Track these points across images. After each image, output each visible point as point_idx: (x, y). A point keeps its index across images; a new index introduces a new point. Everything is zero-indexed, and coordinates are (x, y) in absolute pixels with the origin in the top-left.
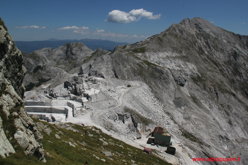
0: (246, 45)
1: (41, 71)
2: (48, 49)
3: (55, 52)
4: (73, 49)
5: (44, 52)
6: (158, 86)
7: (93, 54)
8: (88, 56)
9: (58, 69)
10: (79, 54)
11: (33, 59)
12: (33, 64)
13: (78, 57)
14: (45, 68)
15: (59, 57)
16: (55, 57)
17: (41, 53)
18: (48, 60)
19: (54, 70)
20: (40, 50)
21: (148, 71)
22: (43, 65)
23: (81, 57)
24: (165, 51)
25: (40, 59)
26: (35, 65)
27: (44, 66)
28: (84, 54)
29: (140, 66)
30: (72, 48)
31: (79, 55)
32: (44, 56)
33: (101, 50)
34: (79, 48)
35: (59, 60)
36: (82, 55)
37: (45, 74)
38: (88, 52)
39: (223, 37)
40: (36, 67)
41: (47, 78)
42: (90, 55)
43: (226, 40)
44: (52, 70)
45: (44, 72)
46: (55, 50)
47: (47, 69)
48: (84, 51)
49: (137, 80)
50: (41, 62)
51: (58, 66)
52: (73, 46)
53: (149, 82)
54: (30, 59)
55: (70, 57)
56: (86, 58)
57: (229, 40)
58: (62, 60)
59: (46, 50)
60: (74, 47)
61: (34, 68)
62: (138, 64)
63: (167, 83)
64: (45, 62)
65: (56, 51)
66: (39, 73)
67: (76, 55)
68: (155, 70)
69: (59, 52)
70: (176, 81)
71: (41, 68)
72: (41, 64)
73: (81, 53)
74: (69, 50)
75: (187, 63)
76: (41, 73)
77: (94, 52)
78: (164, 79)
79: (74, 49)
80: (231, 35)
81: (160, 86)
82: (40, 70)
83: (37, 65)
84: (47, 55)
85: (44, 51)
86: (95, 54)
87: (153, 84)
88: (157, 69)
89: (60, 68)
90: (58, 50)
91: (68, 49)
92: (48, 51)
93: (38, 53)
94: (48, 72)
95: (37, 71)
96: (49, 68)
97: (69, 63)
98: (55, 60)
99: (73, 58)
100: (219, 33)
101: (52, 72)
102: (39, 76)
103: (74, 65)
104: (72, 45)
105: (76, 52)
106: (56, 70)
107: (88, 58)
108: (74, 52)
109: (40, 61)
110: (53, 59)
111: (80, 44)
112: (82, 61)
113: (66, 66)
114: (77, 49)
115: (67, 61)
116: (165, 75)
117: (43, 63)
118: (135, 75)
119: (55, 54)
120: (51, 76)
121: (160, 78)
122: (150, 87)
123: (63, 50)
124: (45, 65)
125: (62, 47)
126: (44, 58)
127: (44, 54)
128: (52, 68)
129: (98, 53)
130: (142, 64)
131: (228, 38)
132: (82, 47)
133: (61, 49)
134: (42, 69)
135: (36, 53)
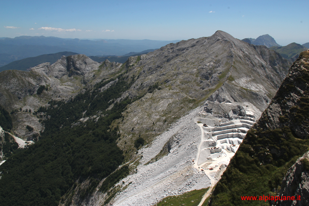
0: (260, 54)
1: (47, 92)
2: (46, 64)
3: (54, 68)
4: (76, 63)
5: (43, 69)
6: (258, 104)
7: (100, 67)
8: (95, 70)
9: (66, 88)
10: (84, 67)
11: (33, 78)
12: (35, 84)
13: (84, 72)
14: (50, 88)
15: (60, 73)
16: (56, 73)
17: (39, 70)
18: (49, 78)
19: (62, 89)
20: (38, 67)
21: (248, 95)
22: (46, 84)
23: (88, 72)
24: (242, 77)
25: (41, 77)
26: (38, 86)
27: (48, 86)
28: (90, 68)
29: (242, 92)
30: (74, 62)
31: (85, 69)
32: (44, 73)
33: (109, 62)
34: (82, 61)
35: (61, 76)
36: (88, 68)
37: (52, 95)
38: (94, 65)
39: (244, 49)
40: (39, 87)
41: (57, 99)
42: (97, 69)
43: (247, 52)
44: (60, 90)
45: (50, 92)
46: (53, 65)
47: (53, 89)
48: (89, 64)
49: (245, 101)
50: (43, 81)
51: (63, 84)
52: (75, 60)
53: (252, 102)
54: (30, 79)
55: (75, 72)
56: (95, 72)
57: (249, 52)
58: (65, 76)
59: (45, 66)
60: (77, 60)
61: (37, 89)
62: (239, 90)
63: (262, 101)
64: (47, 80)
65: (55, 66)
66: (45, 94)
67: (81, 69)
68: (252, 94)
69: (59, 67)
70: (264, 99)
71: (46, 88)
72: (43, 84)
73: (86, 67)
74: (71, 64)
75: (257, 84)
76: (48, 94)
77: (101, 64)
78: (260, 99)
79: (78, 62)
80: (247, 45)
81: (259, 104)
82: (45, 90)
83: (39, 85)
84: (47, 72)
85: (42, 67)
86: (104, 67)
87: (255, 103)
88: (253, 93)
89: (68, 86)
90: (57, 65)
91: (69, 63)
92: (47, 67)
93: (36, 70)
94: (55, 92)
95: (42, 92)
96: (56, 87)
97: (75, 79)
98: (57, 77)
99: (79, 73)
100: (240, 45)
101: (61, 91)
102: (46, 98)
103: (82, 81)
104: (74, 57)
105: (80, 66)
106: (65, 89)
107: (97, 72)
108: (78, 66)
109: (41, 80)
110: (54, 76)
111: (82, 57)
112: (92, 76)
113: (72, 82)
114: (81, 63)
115: (72, 77)
116: (259, 96)
117: (46, 82)
118: (242, 98)
119: (56, 70)
120: (62, 96)
121: (257, 99)
122: (254, 105)
123: (63, 64)
124: (48, 84)
125: (61, 61)
126: (44, 76)
127: (43, 71)
128: (59, 87)
129: (106, 66)
130: (242, 90)
131: (248, 50)
132: (86, 60)
133: (60, 63)
134: (47, 90)
135: (34, 71)
